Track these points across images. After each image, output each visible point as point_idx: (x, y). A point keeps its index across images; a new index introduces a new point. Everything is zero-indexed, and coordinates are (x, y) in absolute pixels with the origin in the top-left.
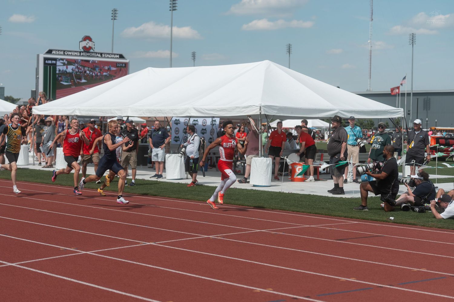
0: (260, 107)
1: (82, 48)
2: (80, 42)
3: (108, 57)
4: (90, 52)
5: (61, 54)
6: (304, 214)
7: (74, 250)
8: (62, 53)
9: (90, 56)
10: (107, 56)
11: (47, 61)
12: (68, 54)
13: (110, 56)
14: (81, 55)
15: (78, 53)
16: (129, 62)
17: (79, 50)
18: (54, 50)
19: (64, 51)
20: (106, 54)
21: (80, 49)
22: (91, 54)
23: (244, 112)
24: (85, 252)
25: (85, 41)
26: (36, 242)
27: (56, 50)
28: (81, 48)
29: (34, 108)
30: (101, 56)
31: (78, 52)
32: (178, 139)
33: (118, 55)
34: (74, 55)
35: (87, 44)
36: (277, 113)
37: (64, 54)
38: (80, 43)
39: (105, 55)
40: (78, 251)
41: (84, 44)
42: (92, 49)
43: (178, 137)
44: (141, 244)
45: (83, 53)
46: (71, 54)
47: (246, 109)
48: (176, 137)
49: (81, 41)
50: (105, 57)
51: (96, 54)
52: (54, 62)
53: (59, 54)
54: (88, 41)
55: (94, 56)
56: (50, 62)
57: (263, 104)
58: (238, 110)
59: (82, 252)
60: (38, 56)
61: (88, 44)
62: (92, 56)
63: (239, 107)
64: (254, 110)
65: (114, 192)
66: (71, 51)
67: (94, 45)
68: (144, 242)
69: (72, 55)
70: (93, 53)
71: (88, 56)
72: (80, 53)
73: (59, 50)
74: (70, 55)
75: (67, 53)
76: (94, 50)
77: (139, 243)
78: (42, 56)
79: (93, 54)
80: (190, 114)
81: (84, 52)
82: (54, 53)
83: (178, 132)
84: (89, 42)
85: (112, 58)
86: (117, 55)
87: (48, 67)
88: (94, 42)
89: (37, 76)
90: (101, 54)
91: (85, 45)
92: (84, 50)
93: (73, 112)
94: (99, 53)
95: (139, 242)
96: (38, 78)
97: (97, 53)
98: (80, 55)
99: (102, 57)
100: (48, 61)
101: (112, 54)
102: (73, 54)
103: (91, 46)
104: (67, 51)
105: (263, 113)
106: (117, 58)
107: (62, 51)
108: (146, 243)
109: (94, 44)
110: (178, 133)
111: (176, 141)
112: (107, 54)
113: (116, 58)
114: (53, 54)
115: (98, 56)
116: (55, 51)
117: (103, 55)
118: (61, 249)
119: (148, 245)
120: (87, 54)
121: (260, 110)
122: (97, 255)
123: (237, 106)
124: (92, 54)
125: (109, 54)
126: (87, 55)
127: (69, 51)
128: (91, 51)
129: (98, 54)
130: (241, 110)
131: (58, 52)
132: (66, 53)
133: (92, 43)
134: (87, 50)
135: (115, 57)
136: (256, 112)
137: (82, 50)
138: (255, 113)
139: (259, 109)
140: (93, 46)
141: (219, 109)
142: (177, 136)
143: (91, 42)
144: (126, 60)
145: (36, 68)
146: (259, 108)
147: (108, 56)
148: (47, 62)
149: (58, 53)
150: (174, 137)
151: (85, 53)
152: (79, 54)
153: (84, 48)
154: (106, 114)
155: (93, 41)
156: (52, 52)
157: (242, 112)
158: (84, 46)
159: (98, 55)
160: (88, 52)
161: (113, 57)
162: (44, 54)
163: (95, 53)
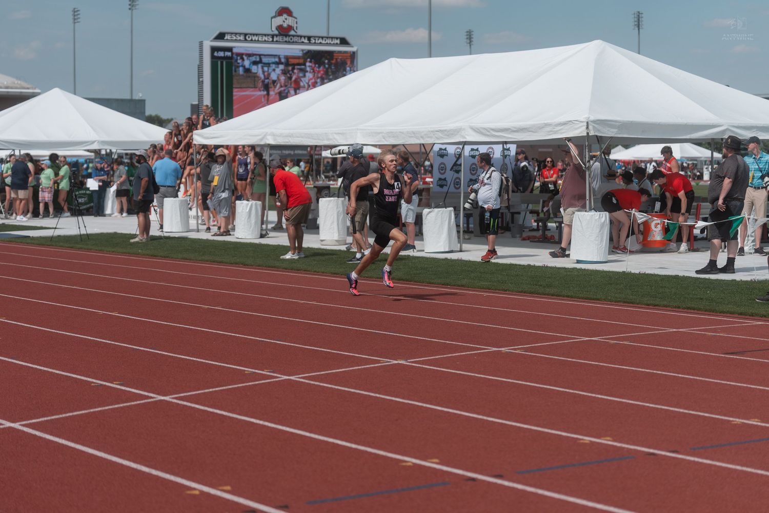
0: (587, 123)
1: (277, 29)
2: (272, 18)
3: (321, 43)
4: (289, 36)
5: (240, 40)
6: (668, 308)
7: (268, 373)
8: (242, 38)
9: (289, 42)
10: (319, 41)
11: (216, 52)
12: (252, 40)
13: (324, 40)
14: (275, 40)
15: (269, 38)
16: (357, 51)
17: (272, 33)
18: (228, 33)
19: (246, 35)
20: (317, 39)
21: (272, 31)
22: (291, 39)
23: (560, 132)
24: (287, 377)
25: (281, 17)
26: (204, 361)
27: (232, 33)
28: (274, 29)
29: (196, 134)
30: (308, 42)
31: (268, 35)
32: (444, 183)
33: (337, 38)
34: (263, 41)
35: (284, 22)
36: (616, 134)
37: (246, 40)
38: (273, 20)
39: (315, 40)
40: (275, 375)
41: (279, 21)
42: (294, 30)
43: (445, 179)
44: (382, 363)
45: (278, 37)
46: (257, 39)
47: (562, 127)
48: (440, 179)
49: (275, 17)
50: (315, 43)
51: (299, 38)
52: (229, 54)
53: (236, 40)
54: (285, 16)
55: (296, 42)
56: (221, 54)
57: (592, 118)
58: (548, 129)
59: (281, 377)
60: (201, 44)
61: (285, 20)
62: (293, 42)
63: (550, 125)
64: (576, 129)
65: (335, 275)
66: (257, 35)
67: (297, 23)
68: (387, 360)
69: (258, 41)
70: (295, 37)
71: (286, 42)
72: (273, 38)
73: (236, 34)
74: (255, 40)
75: (250, 39)
76: (296, 32)
77: (378, 362)
78: (208, 45)
79: (295, 39)
80: (465, 138)
81: (280, 35)
82: (229, 38)
83: (443, 171)
84: (288, 17)
85: (327, 44)
86: (335, 39)
87: (219, 63)
88: (296, 18)
89: (201, 79)
90: (309, 38)
91: (281, 23)
92: (279, 33)
93: (261, 140)
94: (305, 37)
95: (380, 360)
96: (202, 82)
97: (301, 37)
98: (273, 41)
99: (310, 43)
100: (218, 52)
101: (327, 38)
102: (260, 39)
103: (290, 24)
104: (251, 34)
105: (593, 134)
106: (337, 44)
107: (241, 35)
108: (390, 362)
109: (295, 20)
110: (445, 172)
111: (441, 186)
112: (319, 37)
113: (334, 44)
114: (227, 39)
115: (303, 42)
116: (229, 35)
117: (312, 39)
118: (246, 372)
119: (395, 364)
120: (285, 39)
121: (587, 128)
122: (307, 381)
123: (546, 122)
124: (292, 37)
125: (322, 38)
126: (284, 41)
127: (254, 35)
128: (292, 33)
129: (303, 38)
130: (554, 128)
131: (235, 36)
132: (249, 37)
133: (293, 19)
134: (284, 32)
135: (333, 42)
136: (580, 131)
137: (276, 32)
138: (580, 134)
139: (585, 128)
140: (295, 25)
141: (515, 128)
142: (443, 177)
143: (290, 18)
144: (353, 47)
145: (198, 65)
146: (585, 124)
147: (321, 41)
148: (216, 54)
149: (235, 38)
150: (438, 179)
151: (281, 37)
152: (271, 39)
153: (280, 28)
154: (319, 141)
155: (294, 15)
156: (225, 37)
157: (556, 132)
158: (279, 24)
159: (303, 40)
160: (286, 36)
161: (330, 44)
162: (211, 41)
163: (298, 36)
